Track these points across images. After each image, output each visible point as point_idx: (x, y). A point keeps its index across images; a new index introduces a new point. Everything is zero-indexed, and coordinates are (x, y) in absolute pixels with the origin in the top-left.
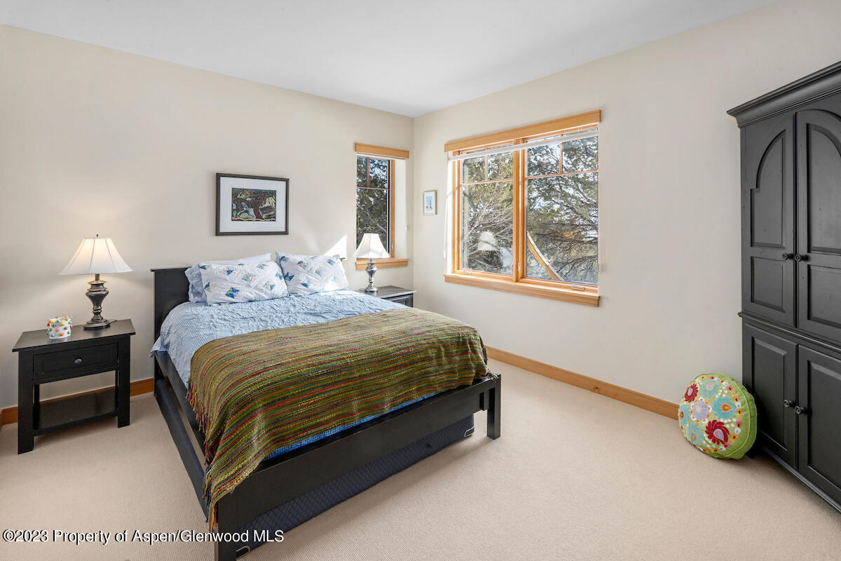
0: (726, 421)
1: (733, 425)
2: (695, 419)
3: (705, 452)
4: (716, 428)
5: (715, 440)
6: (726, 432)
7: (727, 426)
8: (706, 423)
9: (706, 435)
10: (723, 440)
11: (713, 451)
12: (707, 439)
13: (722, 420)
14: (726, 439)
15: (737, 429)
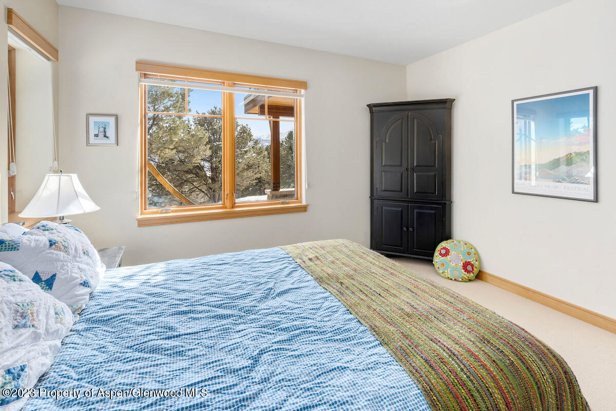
0: (471, 261)
1: (475, 261)
2: (454, 264)
3: (463, 281)
4: (468, 265)
5: (468, 272)
6: (472, 266)
7: (472, 263)
8: (462, 264)
9: (463, 271)
10: (471, 270)
11: (467, 278)
12: (464, 272)
13: (469, 261)
14: (473, 270)
15: (477, 263)
